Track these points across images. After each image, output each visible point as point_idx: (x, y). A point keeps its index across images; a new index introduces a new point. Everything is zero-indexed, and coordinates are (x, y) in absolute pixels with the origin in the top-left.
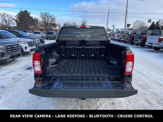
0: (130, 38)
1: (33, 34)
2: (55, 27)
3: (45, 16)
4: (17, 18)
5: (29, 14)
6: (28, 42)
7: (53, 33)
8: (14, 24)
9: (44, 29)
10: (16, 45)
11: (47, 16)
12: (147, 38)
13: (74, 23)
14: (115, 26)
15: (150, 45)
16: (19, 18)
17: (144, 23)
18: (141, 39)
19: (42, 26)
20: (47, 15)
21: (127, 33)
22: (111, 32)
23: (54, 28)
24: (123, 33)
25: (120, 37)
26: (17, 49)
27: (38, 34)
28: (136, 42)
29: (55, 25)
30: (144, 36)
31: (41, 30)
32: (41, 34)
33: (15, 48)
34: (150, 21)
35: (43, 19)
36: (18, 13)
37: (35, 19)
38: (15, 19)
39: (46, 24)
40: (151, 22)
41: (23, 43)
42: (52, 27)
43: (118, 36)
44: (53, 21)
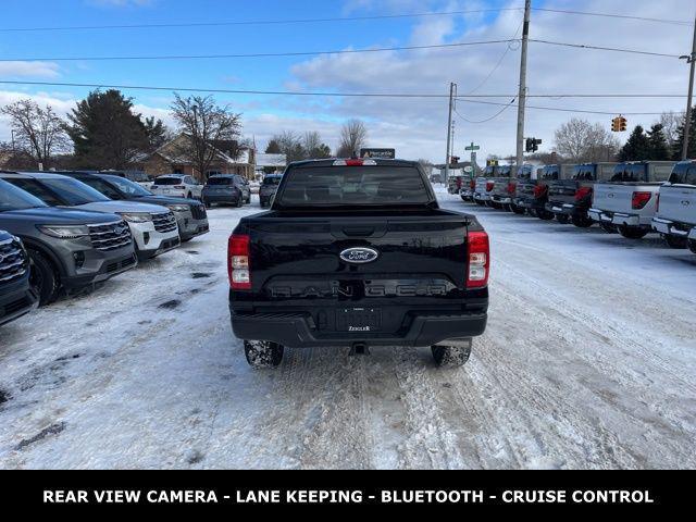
0: (532, 193)
1: (152, 188)
2: (235, 155)
3: (192, 114)
4: (75, 121)
5: (128, 105)
6: (154, 217)
7: (229, 181)
8: (64, 147)
9: (191, 166)
10: (119, 225)
11: (203, 114)
12: (595, 194)
13: (313, 138)
14: (478, 148)
15: (604, 217)
16: (84, 122)
17: (600, 133)
18: (574, 199)
19: (182, 151)
20: (201, 109)
21: (525, 173)
22: (468, 169)
23: (231, 161)
24: (508, 174)
25: (496, 191)
26: (123, 239)
27: (172, 186)
28: (555, 208)
29: (233, 148)
30: (585, 184)
31: (178, 169)
32: (183, 184)
33: (117, 236)
34: (620, 124)
35: (185, 126)
36: (80, 101)
37: (150, 123)
38: (71, 124)
39: (199, 143)
40: (623, 129)
41: (136, 219)
42: (221, 155)
43: (490, 187)
44: (225, 130)
